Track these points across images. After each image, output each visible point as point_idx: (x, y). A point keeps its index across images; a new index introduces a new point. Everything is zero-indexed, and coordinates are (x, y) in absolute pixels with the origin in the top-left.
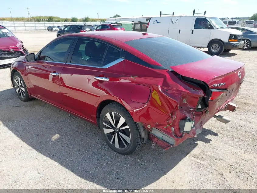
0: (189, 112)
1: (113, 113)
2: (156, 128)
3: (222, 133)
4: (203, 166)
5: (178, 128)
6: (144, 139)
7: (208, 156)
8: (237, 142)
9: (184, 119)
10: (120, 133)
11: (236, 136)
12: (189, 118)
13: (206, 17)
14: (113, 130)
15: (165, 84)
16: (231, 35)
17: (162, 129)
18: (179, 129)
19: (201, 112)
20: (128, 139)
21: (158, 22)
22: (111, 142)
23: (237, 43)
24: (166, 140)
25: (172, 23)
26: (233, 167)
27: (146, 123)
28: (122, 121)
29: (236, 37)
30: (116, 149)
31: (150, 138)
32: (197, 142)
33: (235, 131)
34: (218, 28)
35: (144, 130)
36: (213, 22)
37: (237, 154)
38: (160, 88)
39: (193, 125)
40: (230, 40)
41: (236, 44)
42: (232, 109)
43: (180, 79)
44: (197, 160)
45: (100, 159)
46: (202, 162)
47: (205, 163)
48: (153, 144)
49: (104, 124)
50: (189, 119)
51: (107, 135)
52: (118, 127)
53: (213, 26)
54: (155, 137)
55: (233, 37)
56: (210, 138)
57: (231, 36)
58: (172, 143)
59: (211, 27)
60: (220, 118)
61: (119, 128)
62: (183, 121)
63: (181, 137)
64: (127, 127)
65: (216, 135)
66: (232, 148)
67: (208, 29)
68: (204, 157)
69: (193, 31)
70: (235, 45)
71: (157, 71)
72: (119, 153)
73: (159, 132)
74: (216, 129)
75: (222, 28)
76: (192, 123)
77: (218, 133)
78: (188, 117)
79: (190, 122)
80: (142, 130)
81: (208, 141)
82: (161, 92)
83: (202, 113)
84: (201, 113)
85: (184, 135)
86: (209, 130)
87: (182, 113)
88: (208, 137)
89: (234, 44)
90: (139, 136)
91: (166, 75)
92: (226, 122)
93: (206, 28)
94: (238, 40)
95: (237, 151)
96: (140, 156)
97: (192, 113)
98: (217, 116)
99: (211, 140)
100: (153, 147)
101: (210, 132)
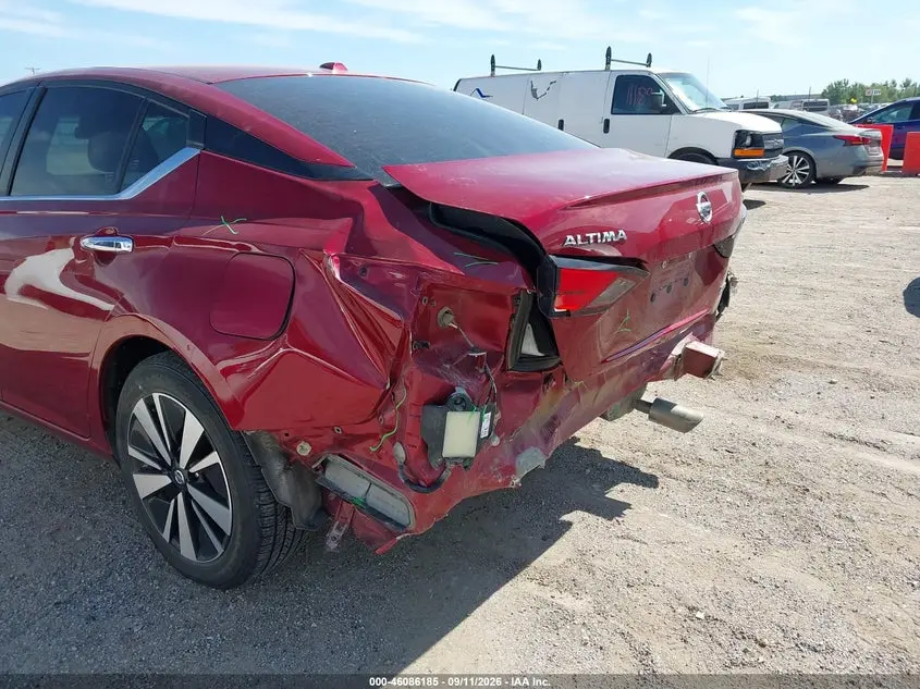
0: (470, 367)
1: (156, 396)
2: (340, 455)
3: (674, 474)
4: (569, 617)
5: (418, 444)
6: (288, 510)
7: (598, 573)
8: (730, 505)
9: (443, 400)
10: (192, 490)
11: (728, 482)
12: (464, 392)
13: (650, 73)
14: (165, 480)
15: (358, 244)
16: (738, 132)
17: (360, 459)
18: (425, 446)
19: (540, 371)
20: (223, 515)
21: (483, 96)
22: (166, 535)
23: (763, 162)
24: (380, 506)
25: (535, 95)
26: (699, 615)
27: (287, 435)
28: (193, 430)
29: (757, 139)
30: (187, 562)
31: (328, 502)
32: (566, 518)
33: (728, 461)
34: (694, 109)
35: (286, 469)
36: (677, 91)
37: (723, 559)
38: (336, 261)
39: (486, 424)
40: (737, 153)
41: (758, 164)
42: (701, 366)
43: (424, 220)
44: (546, 593)
45: (102, 615)
46: (567, 601)
47: (579, 605)
48: (334, 532)
49: (132, 452)
50: (463, 400)
51: (151, 505)
52: (183, 462)
53: (678, 105)
54: (342, 497)
55: (748, 141)
56: (620, 498)
57: (741, 136)
58: (404, 520)
59: (671, 108)
60: (661, 411)
61: (188, 467)
62: (436, 410)
63: (435, 484)
64: (213, 458)
65: (650, 481)
66: (708, 531)
67: (661, 113)
68: (583, 577)
69: (607, 123)
70: (756, 169)
71: (329, 188)
72: (199, 581)
73: (353, 471)
74: (654, 460)
75: (708, 110)
76: (476, 415)
77: (658, 474)
78: (460, 391)
79: (468, 414)
80: (277, 466)
81: (614, 510)
82: (338, 276)
83: (547, 379)
84: (538, 376)
85: (446, 475)
86: (622, 463)
87: (432, 372)
88: (618, 492)
89: (754, 166)
90: (263, 497)
91: (364, 203)
92: (686, 424)
93: (652, 108)
94: (767, 150)
95: (727, 543)
96: (295, 591)
97: (481, 371)
98: (649, 404)
99: (628, 506)
100: (332, 545)
101: (626, 472)
